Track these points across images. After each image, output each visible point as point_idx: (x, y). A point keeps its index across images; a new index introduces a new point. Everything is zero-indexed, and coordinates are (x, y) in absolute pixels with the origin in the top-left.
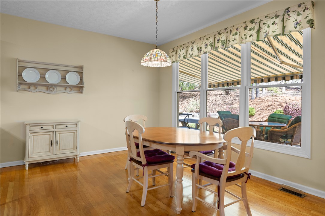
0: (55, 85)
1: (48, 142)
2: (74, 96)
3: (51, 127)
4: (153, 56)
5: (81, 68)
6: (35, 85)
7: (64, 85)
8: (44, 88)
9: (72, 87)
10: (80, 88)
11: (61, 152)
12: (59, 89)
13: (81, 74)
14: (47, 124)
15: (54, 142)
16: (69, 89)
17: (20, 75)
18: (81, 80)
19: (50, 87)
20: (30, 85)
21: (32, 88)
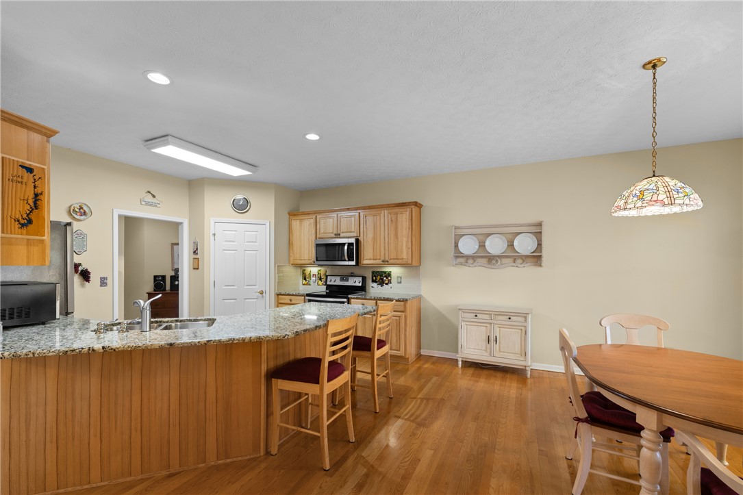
0: (498, 256)
1: (485, 338)
2: (529, 270)
3: (487, 317)
4: (632, 197)
5: (540, 225)
6: (474, 258)
7: (512, 255)
8: (485, 261)
9: (525, 258)
10: (536, 258)
11: (501, 354)
12: (504, 261)
13: (538, 235)
14: (483, 312)
15: (492, 339)
16: (519, 261)
17: (456, 246)
18: (539, 245)
19: (491, 259)
20: (467, 257)
21: (470, 261)
